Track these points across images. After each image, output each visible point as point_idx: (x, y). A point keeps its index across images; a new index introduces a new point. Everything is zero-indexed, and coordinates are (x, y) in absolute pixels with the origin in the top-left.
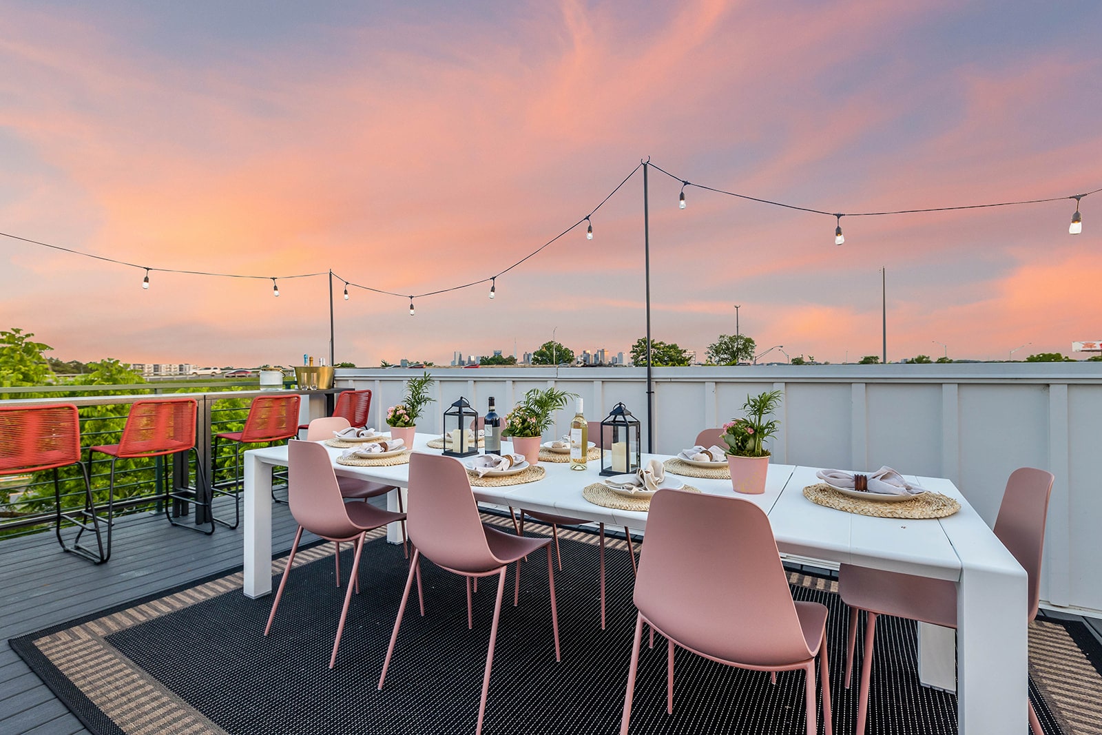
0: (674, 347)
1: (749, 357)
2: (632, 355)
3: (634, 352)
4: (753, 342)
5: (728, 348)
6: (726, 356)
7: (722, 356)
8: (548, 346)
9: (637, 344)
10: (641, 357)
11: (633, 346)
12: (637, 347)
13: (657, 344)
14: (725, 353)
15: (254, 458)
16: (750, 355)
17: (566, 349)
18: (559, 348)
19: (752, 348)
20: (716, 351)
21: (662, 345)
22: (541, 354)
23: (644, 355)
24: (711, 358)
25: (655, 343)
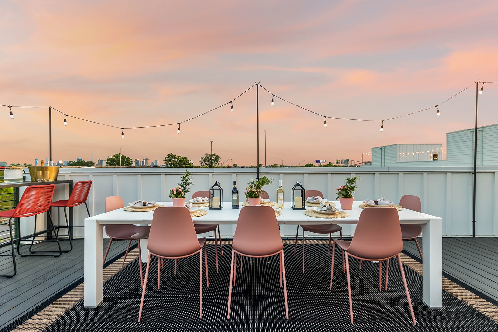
0: (185, 158)
1: (218, 164)
2: (165, 161)
3: (165, 160)
4: (219, 157)
5: (209, 160)
6: (208, 163)
7: (207, 163)
8: (117, 156)
9: (167, 156)
10: (169, 163)
11: (165, 157)
12: (167, 158)
13: (177, 157)
14: (208, 162)
15: (96, 222)
16: (218, 163)
17: (128, 158)
18: (123, 157)
19: (219, 159)
20: (204, 160)
21: (180, 157)
22: (112, 160)
23: (170, 162)
24: (202, 164)
25: (176, 156)
